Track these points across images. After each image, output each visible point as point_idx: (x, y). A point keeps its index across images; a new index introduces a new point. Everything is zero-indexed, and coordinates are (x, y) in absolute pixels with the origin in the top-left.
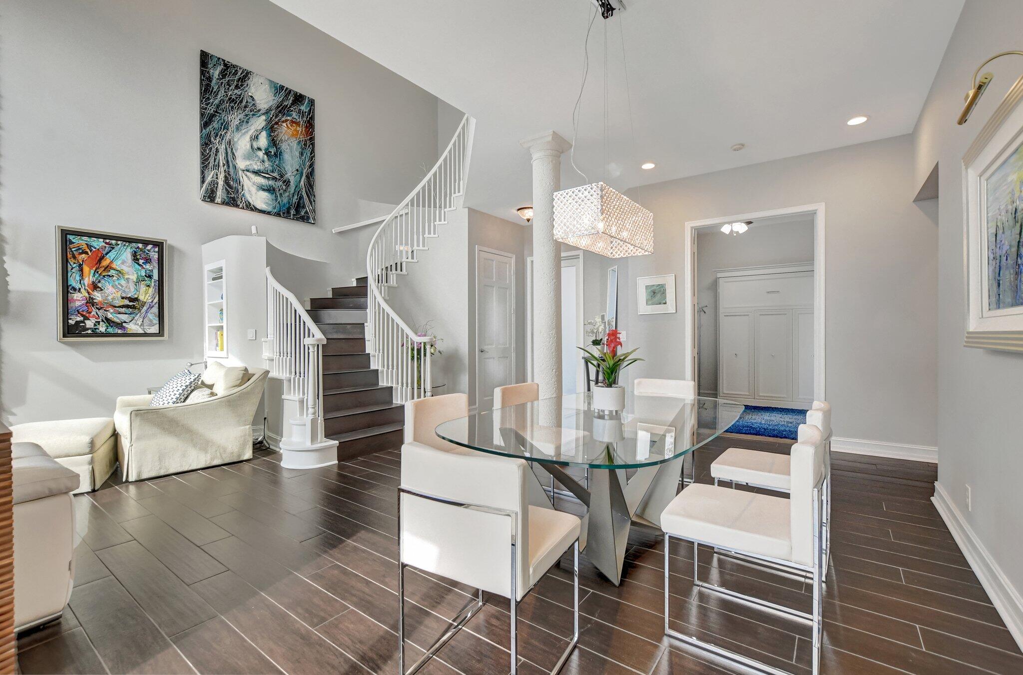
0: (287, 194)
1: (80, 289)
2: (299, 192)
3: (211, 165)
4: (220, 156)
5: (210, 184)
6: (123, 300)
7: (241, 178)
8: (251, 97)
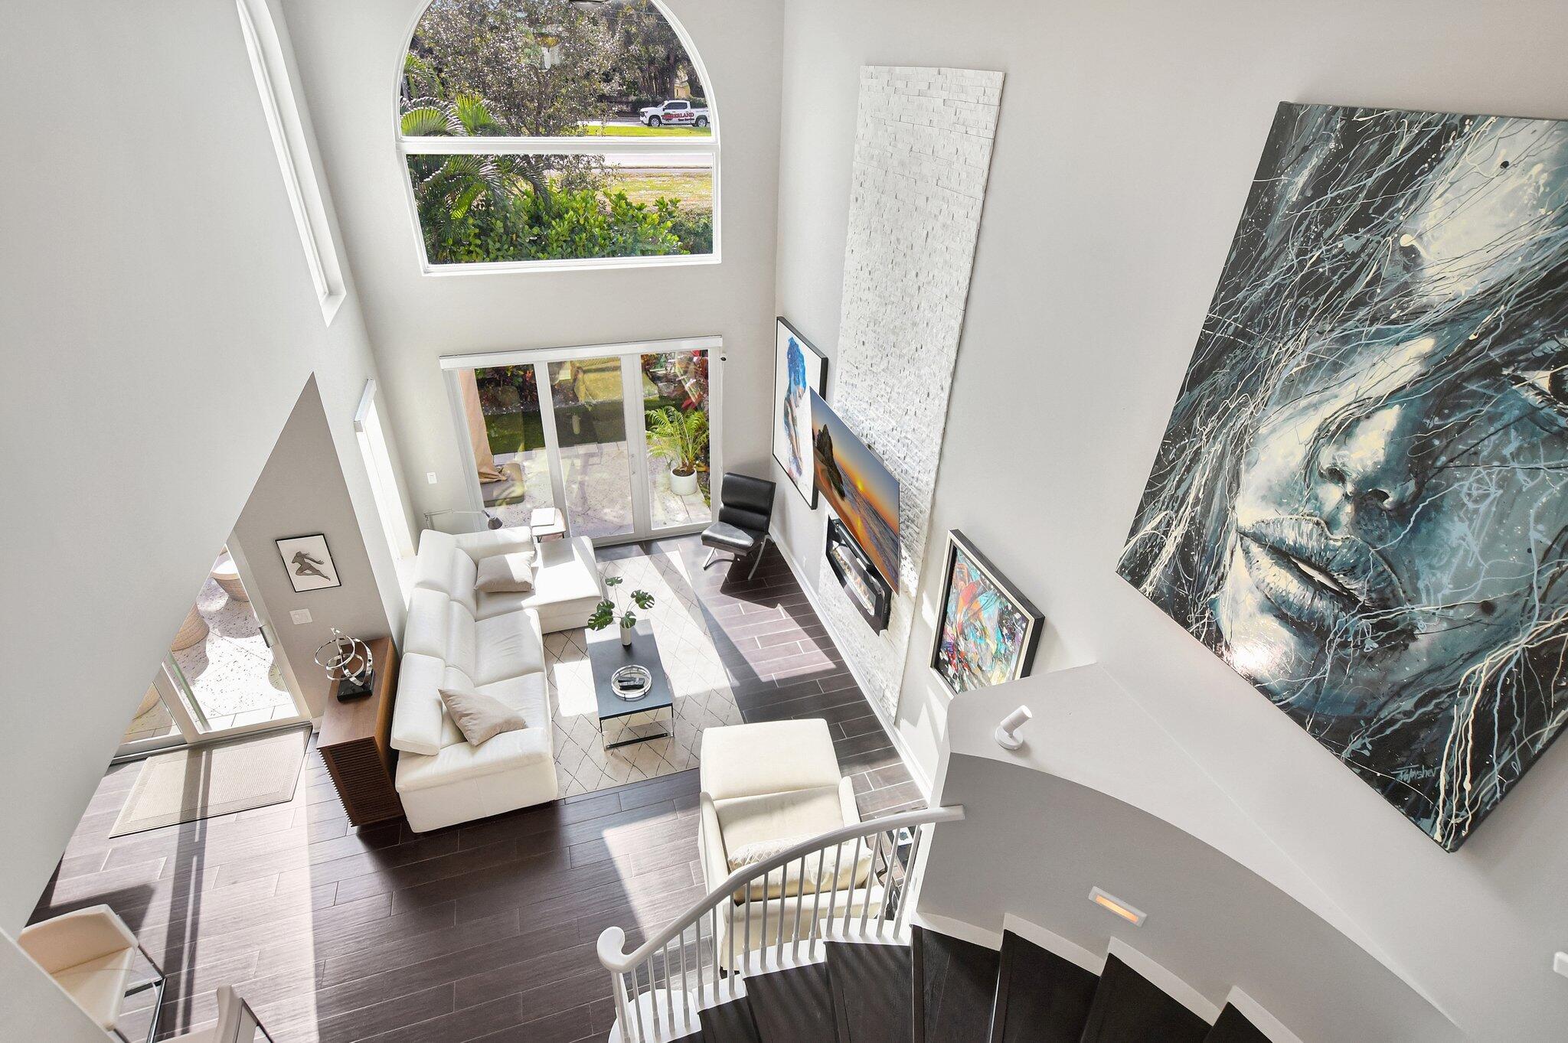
0: (1371, 673)
2: (1435, 694)
3: (1166, 494)
4: (1197, 475)
7: (1228, 554)
8: (1410, 252)
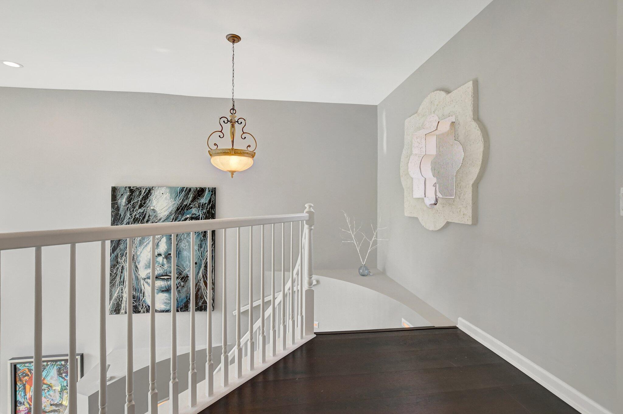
1: (24, 402)
4: (125, 272)
5: (116, 299)
6: (51, 407)
8: (153, 210)
